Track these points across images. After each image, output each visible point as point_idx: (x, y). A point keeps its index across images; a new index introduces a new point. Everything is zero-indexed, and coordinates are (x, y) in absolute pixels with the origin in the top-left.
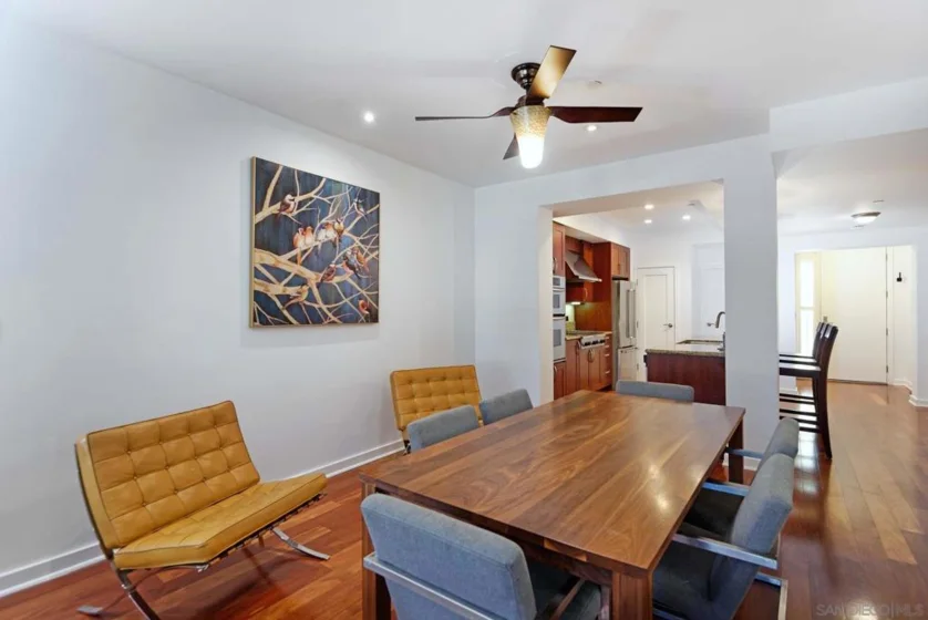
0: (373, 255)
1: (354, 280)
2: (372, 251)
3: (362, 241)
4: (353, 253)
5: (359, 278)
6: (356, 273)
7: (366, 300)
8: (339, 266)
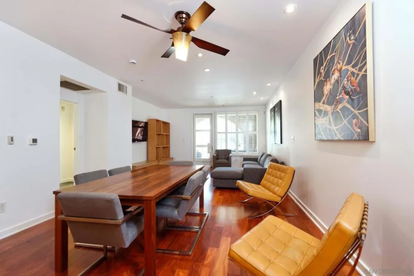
0: (362, 73)
1: (349, 104)
2: (360, 70)
3: (353, 67)
4: (348, 81)
5: (352, 100)
6: (350, 96)
7: (358, 119)
8: (341, 96)
